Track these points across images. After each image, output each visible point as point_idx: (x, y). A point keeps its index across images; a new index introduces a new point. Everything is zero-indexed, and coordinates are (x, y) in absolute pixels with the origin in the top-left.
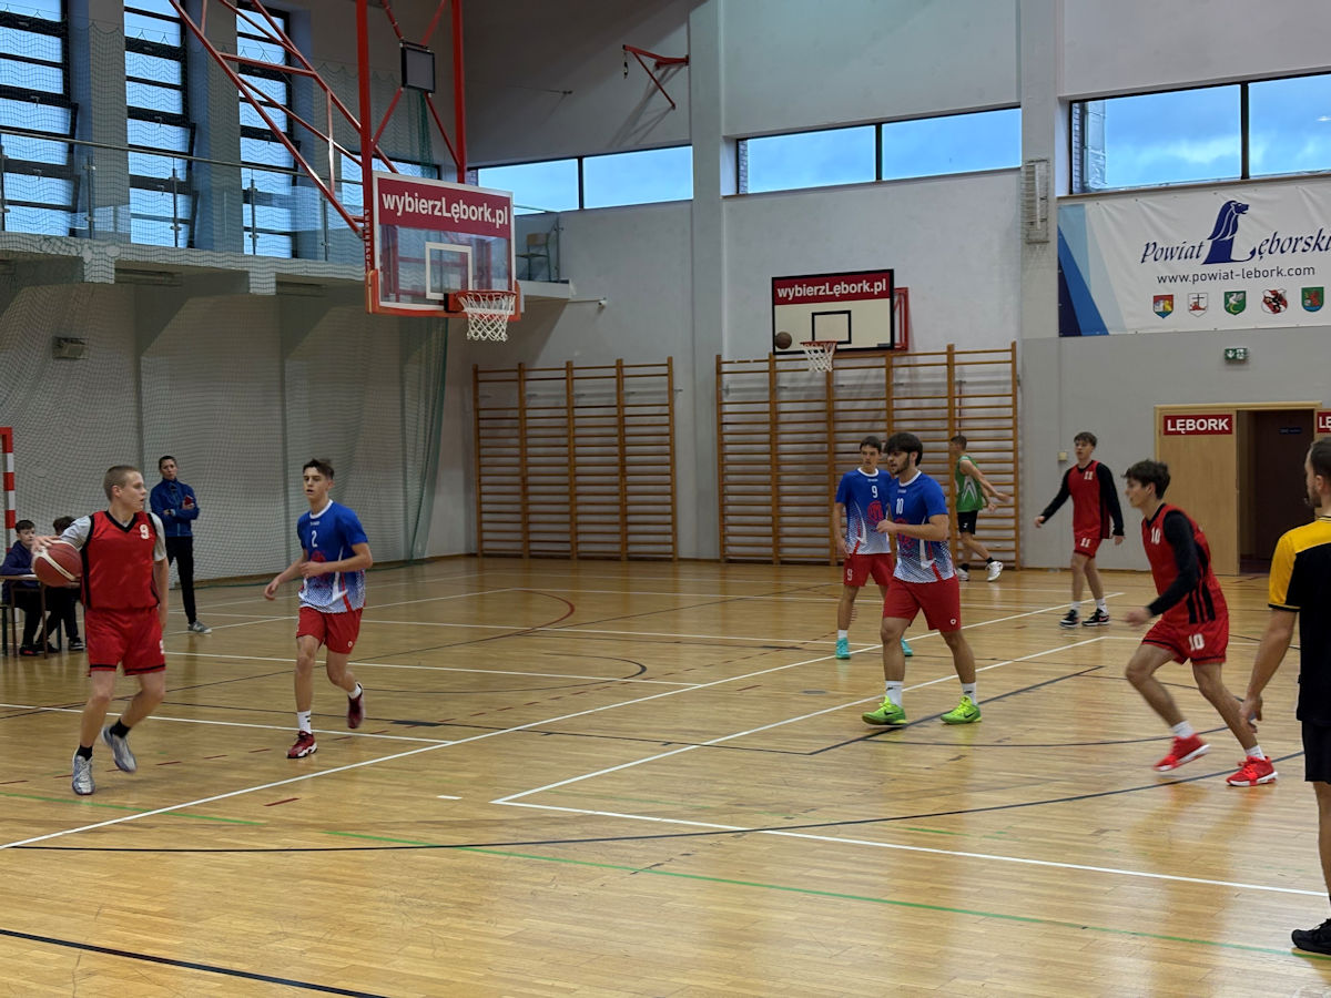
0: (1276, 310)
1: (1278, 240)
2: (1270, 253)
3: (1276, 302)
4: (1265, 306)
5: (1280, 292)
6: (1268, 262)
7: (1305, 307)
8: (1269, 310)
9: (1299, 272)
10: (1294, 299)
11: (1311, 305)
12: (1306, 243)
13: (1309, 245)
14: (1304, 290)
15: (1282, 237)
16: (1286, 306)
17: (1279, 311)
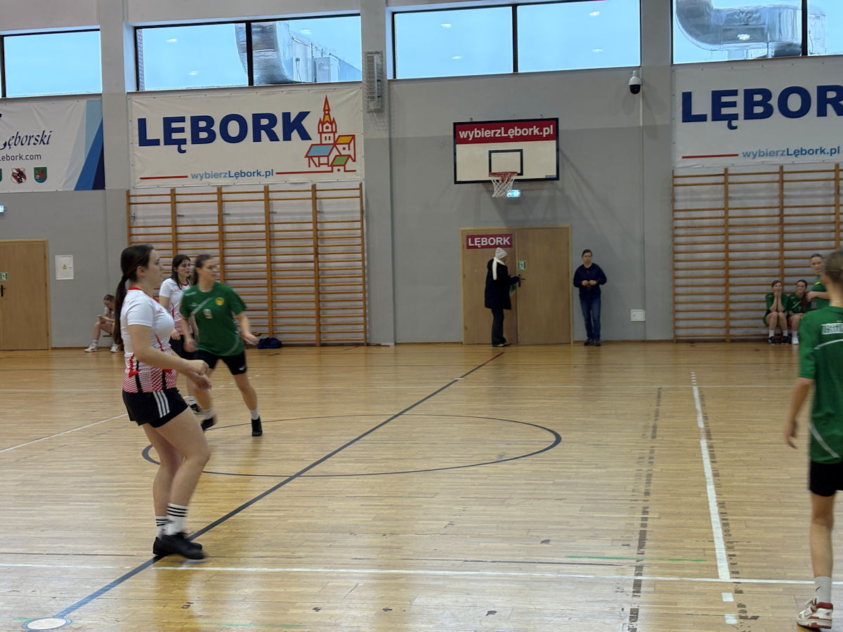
0: (20, 181)
1: (20, 137)
2: (15, 145)
3: (20, 176)
4: (13, 178)
5: (22, 170)
6: (14, 151)
7: (36, 179)
8: (15, 181)
9: (32, 157)
10: (30, 174)
11: (40, 179)
12: (36, 139)
13: (37, 140)
14: (36, 169)
15: (22, 135)
16: (25, 179)
17: (21, 182)
